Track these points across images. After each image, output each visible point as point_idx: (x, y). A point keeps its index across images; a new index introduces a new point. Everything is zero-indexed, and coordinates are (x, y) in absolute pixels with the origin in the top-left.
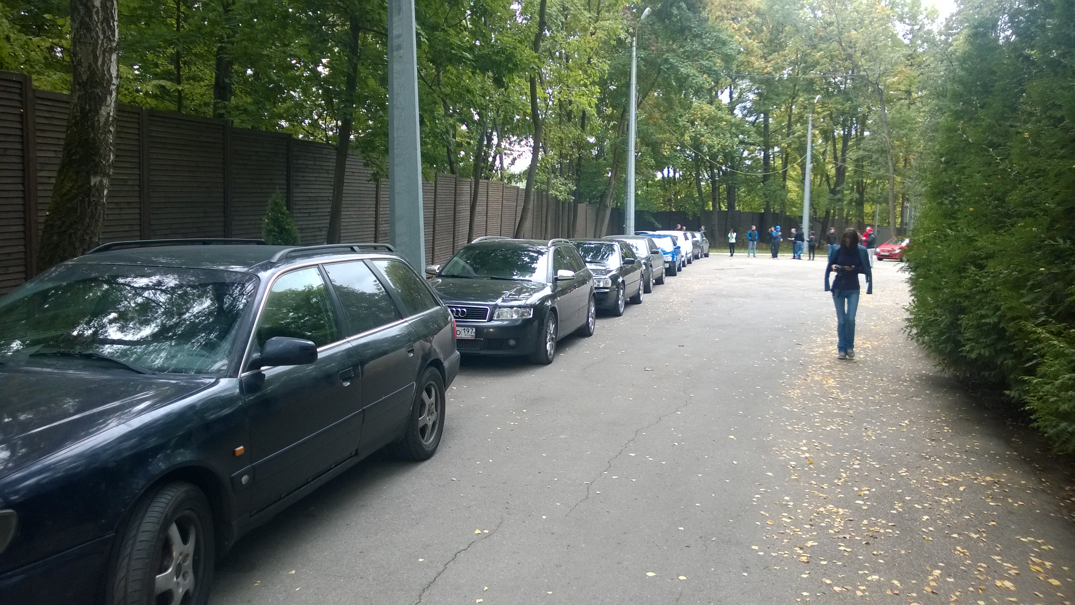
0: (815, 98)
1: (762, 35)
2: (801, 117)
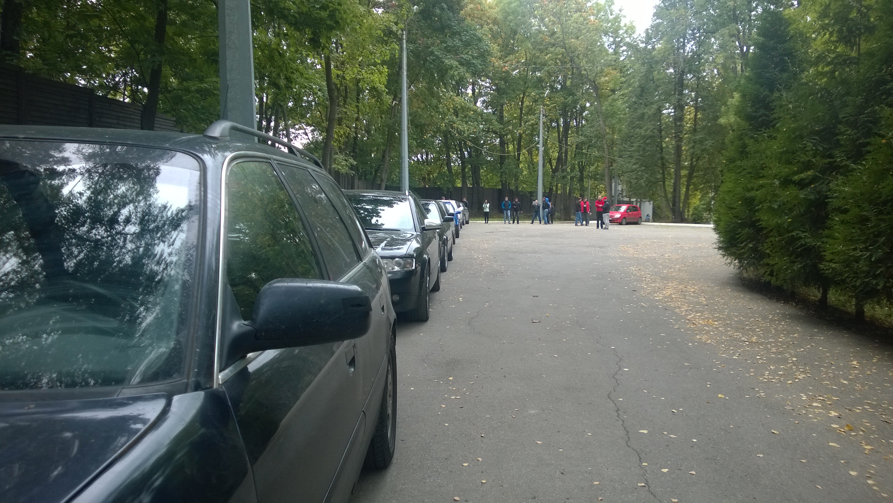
0: (545, 94)
1: (499, 40)
2: (531, 110)
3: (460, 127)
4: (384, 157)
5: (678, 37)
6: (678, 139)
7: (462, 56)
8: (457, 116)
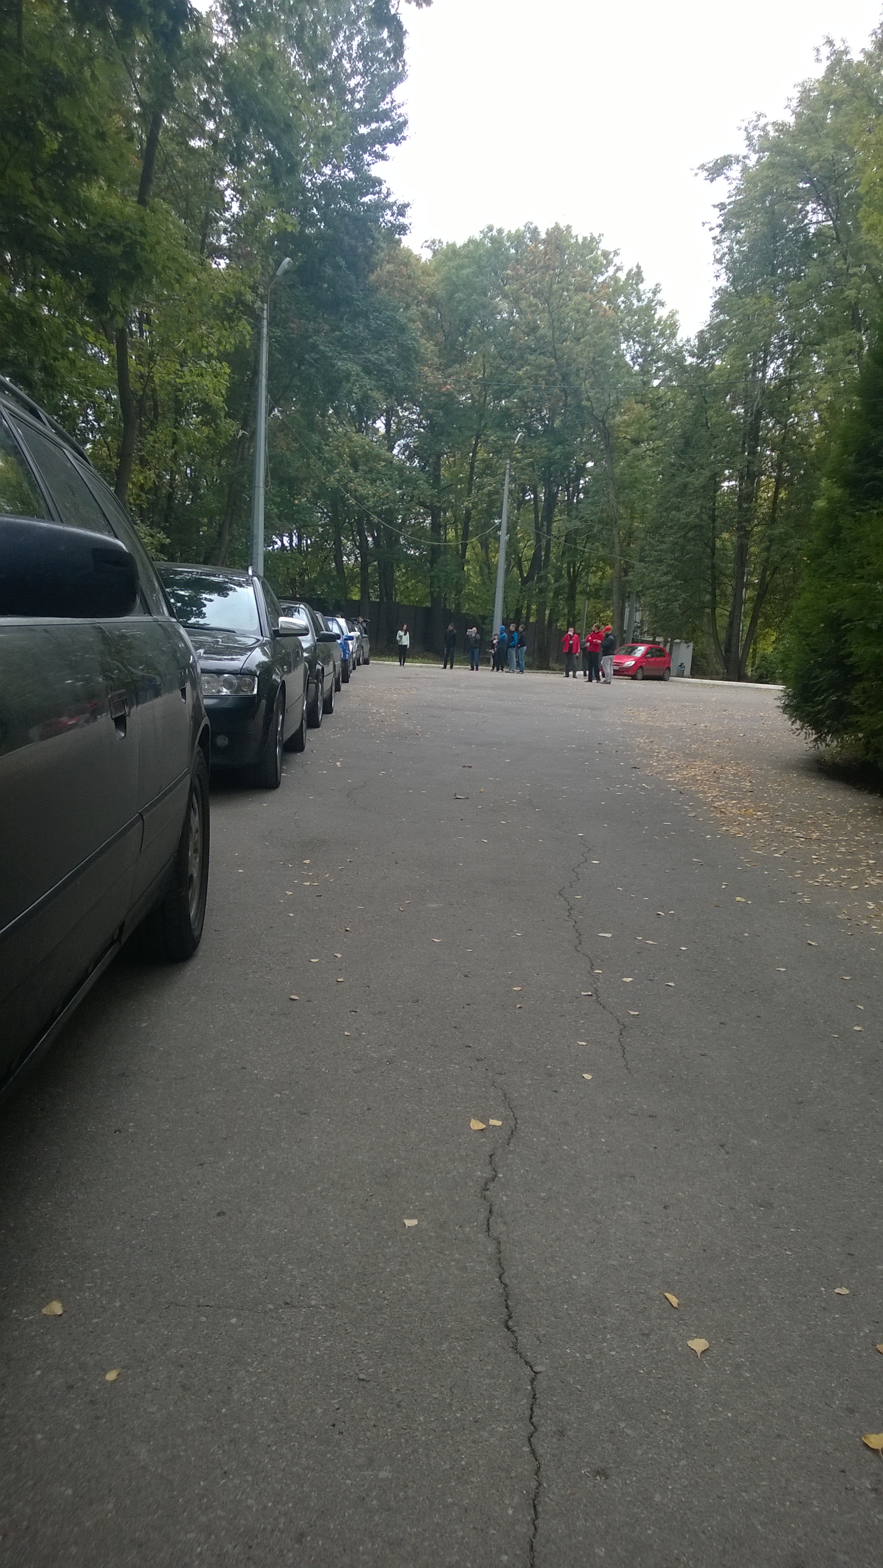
0: (515, 439)
1: (438, 334)
2: (488, 467)
3: (360, 488)
4: (220, 534)
5: (754, 347)
6: (742, 533)
7: (369, 356)
8: (356, 470)
